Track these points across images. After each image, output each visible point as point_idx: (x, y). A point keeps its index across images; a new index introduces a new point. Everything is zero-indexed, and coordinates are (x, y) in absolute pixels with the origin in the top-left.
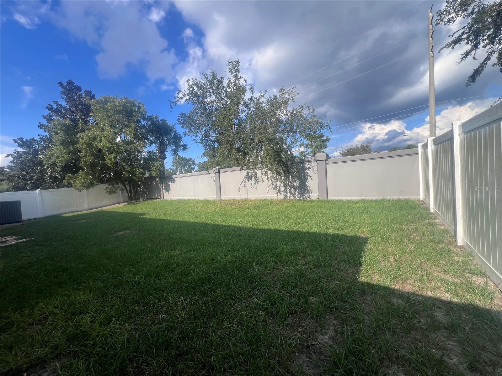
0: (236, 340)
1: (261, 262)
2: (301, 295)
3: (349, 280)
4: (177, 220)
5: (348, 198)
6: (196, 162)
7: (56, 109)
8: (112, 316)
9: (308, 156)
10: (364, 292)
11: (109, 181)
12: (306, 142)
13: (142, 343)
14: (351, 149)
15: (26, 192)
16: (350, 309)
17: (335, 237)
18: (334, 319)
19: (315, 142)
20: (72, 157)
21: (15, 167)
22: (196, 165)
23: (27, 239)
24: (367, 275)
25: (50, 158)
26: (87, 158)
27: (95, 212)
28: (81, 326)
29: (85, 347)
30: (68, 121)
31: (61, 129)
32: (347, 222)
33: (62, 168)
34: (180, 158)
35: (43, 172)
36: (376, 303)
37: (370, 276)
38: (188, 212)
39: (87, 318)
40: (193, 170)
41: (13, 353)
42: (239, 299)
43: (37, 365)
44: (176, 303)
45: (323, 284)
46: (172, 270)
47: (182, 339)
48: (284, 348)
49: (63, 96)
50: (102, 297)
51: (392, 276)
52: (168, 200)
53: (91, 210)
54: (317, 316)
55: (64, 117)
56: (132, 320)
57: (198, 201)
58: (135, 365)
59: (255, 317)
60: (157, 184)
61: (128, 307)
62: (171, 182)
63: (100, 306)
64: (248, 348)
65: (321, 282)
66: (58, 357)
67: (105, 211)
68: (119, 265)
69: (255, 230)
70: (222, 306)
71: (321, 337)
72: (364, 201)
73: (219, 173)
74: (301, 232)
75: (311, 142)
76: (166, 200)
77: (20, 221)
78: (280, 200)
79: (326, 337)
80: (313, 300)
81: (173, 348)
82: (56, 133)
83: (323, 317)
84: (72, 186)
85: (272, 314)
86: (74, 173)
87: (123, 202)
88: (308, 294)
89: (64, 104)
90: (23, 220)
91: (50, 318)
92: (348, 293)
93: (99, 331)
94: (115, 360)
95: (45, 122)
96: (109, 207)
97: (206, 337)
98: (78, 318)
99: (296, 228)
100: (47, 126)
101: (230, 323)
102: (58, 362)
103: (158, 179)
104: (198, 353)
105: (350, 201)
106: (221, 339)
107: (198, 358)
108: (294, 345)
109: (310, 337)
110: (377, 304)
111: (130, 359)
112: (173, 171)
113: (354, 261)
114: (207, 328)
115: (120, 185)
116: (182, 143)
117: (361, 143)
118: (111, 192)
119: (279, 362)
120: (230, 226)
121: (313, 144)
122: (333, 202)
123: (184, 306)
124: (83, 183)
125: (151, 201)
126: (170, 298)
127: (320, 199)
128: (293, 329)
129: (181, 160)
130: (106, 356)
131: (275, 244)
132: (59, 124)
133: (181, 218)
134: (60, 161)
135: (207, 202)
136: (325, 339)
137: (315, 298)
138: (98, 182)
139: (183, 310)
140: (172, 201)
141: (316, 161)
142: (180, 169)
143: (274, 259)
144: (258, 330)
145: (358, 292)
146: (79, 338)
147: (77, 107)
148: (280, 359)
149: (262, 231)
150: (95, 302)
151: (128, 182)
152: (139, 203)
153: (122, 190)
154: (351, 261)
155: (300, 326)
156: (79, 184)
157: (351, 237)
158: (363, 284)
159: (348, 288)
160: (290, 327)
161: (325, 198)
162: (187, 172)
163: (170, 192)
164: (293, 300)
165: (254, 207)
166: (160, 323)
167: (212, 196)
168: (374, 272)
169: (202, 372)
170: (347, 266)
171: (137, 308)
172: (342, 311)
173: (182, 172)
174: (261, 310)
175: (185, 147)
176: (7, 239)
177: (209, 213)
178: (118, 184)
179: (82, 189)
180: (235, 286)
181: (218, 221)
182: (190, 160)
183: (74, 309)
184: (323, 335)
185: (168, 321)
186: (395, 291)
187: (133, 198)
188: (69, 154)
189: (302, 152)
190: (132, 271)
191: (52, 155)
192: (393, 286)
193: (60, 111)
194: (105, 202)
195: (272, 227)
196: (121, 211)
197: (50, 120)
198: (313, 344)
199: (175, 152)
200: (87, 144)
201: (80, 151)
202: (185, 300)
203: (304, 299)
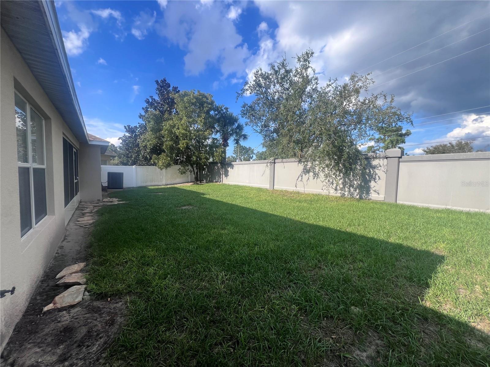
0: (264, 324)
1: (303, 257)
2: (342, 301)
3: (408, 300)
4: (230, 203)
5: (426, 205)
6: (255, 152)
7: (151, 103)
8: (168, 274)
9: (378, 152)
10: (426, 319)
11: (182, 162)
12: (377, 136)
13: (186, 302)
14: (441, 146)
15: (128, 166)
16: (401, 334)
17: (399, 247)
18: (377, 338)
19: (389, 136)
20: (158, 142)
21: (123, 147)
22: (254, 154)
23: (124, 202)
24: (435, 300)
25: (143, 141)
26: (167, 143)
27: (170, 188)
28: (147, 275)
29: (147, 292)
30: (157, 112)
31: (152, 119)
32: (418, 232)
33: (150, 149)
34: (241, 147)
35: (138, 152)
36: (441, 336)
37: (439, 302)
38: (242, 197)
39: (151, 270)
40: (252, 159)
41: (105, 282)
42: (274, 287)
43: (117, 295)
44: (217, 277)
45: (371, 296)
46: (219, 246)
47: (218, 308)
48: (312, 348)
49: (157, 92)
50: (164, 256)
51: (475, 312)
52: (226, 185)
53: (167, 186)
54: (356, 328)
55: (155, 109)
56: (182, 281)
57: (252, 189)
58: (178, 318)
59: (287, 309)
60: (218, 168)
61: (181, 269)
62: (230, 168)
63: (162, 263)
64: (274, 336)
65: (369, 293)
66: (129, 293)
67: (177, 188)
68: (179, 234)
69: (303, 223)
70: (257, 289)
71: (358, 352)
72: (449, 212)
73: (275, 163)
74: (355, 235)
75: (385, 136)
76: (224, 184)
77: (122, 188)
78: (336, 198)
79: (365, 354)
80: (355, 310)
81: (208, 314)
82: (149, 122)
83: (364, 332)
84: (156, 165)
85: (306, 311)
86: (159, 154)
87: (191, 182)
88: (351, 302)
89: (157, 98)
90: (124, 187)
91: (129, 263)
92: (402, 314)
93: (157, 282)
94: (165, 308)
95: (143, 114)
96: (180, 185)
97: (237, 313)
98: (146, 268)
99: (349, 230)
100: (144, 116)
101: (262, 308)
102: (129, 297)
103: (219, 165)
104: (229, 325)
105: (427, 209)
106: (251, 319)
107: (227, 330)
108: (323, 349)
109: (344, 347)
110: (442, 339)
111: (175, 312)
112: (233, 158)
113: (419, 280)
114: (240, 305)
115: (190, 167)
116: (243, 133)
117: (458, 139)
118: (183, 173)
119: (303, 361)
120: (278, 216)
121: (387, 139)
122: (403, 207)
123: (224, 281)
124: (163, 163)
125: (212, 183)
126: (213, 270)
127: (386, 201)
128: (326, 333)
129: (241, 149)
130: (159, 303)
131: (322, 242)
132: (151, 115)
133: (234, 202)
134: (149, 144)
135: (260, 190)
136: (363, 357)
137: (358, 309)
138: (174, 163)
139: (222, 284)
140: (229, 185)
141: (387, 158)
142: (240, 157)
143: (318, 256)
144: (288, 322)
145: (418, 318)
146: (144, 283)
147: (165, 100)
148: (305, 359)
149: (310, 226)
150: (159, 259)
151: (196, 165)
152: (202, 184)
153: (191, 172)
154: (415, 279)
155: (334, 333)
156: (160, 163)
157: (420, 251)
158: (425, 309)
159: (402, 309)
160: (323, 330)
161: (393, 201)
162: (245, 160)
163: (228, 177)
164: (331, 304)
165: (305, 201)
166: (202, 289)
167: (266, 185)
168: (446, 299)
169: (229, 342)
170: (407, 284)
171: (186, 272)
172: (390, 332)
173: (241, 159)
174: (294, 304)
175: (245, 137)
176: (113, 200)
177: (259, 201)
178: (188, 166)
179: (163, 168)
180: (273, 274)
181: (267, 209)
182: (250, 148)
183: (145, 261)
184: (360, 351)
185: (208, 289)
186: (475, 331)
187: (198, 180)
188: (156, 139)
189: (371, 147)
190: (188, 240)
191: (145, 139)
192: (473, 324)
193: (153, 104)
194: (178, 180)
195: (321, 223)
196: (188, 189)
197: (146, 111)
198: (346, 357)
199: (237, 142)
200: (169, 131)
201: (163, 137)
202: (226, 275)
203: (344, 306)
